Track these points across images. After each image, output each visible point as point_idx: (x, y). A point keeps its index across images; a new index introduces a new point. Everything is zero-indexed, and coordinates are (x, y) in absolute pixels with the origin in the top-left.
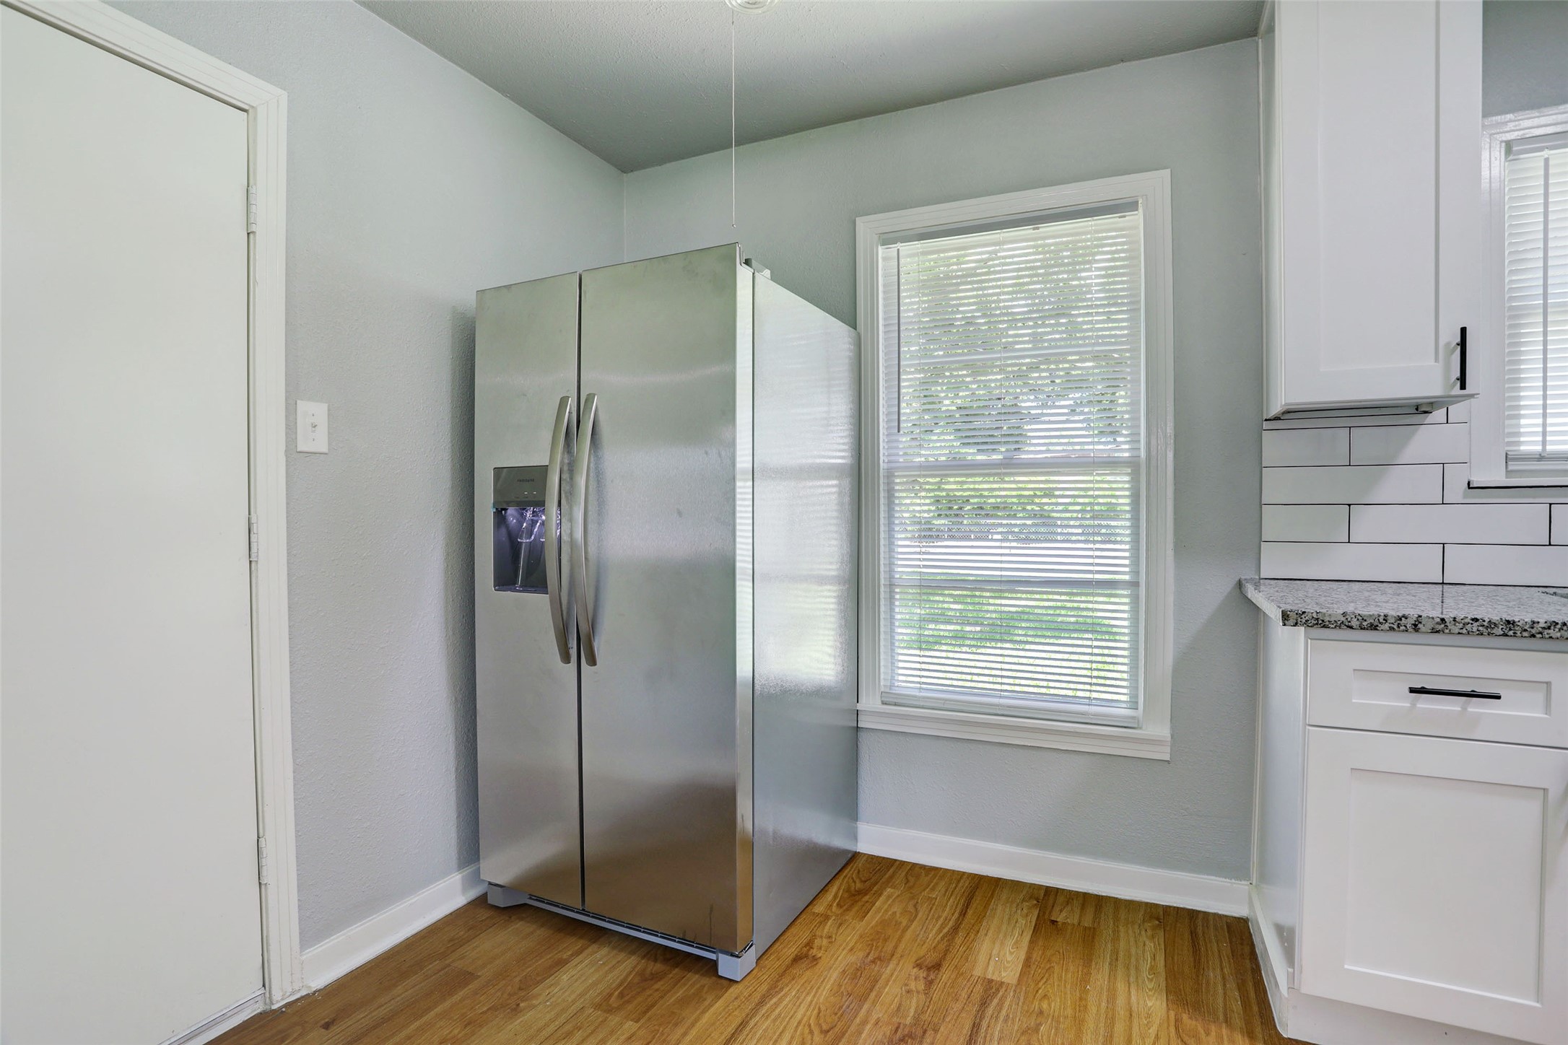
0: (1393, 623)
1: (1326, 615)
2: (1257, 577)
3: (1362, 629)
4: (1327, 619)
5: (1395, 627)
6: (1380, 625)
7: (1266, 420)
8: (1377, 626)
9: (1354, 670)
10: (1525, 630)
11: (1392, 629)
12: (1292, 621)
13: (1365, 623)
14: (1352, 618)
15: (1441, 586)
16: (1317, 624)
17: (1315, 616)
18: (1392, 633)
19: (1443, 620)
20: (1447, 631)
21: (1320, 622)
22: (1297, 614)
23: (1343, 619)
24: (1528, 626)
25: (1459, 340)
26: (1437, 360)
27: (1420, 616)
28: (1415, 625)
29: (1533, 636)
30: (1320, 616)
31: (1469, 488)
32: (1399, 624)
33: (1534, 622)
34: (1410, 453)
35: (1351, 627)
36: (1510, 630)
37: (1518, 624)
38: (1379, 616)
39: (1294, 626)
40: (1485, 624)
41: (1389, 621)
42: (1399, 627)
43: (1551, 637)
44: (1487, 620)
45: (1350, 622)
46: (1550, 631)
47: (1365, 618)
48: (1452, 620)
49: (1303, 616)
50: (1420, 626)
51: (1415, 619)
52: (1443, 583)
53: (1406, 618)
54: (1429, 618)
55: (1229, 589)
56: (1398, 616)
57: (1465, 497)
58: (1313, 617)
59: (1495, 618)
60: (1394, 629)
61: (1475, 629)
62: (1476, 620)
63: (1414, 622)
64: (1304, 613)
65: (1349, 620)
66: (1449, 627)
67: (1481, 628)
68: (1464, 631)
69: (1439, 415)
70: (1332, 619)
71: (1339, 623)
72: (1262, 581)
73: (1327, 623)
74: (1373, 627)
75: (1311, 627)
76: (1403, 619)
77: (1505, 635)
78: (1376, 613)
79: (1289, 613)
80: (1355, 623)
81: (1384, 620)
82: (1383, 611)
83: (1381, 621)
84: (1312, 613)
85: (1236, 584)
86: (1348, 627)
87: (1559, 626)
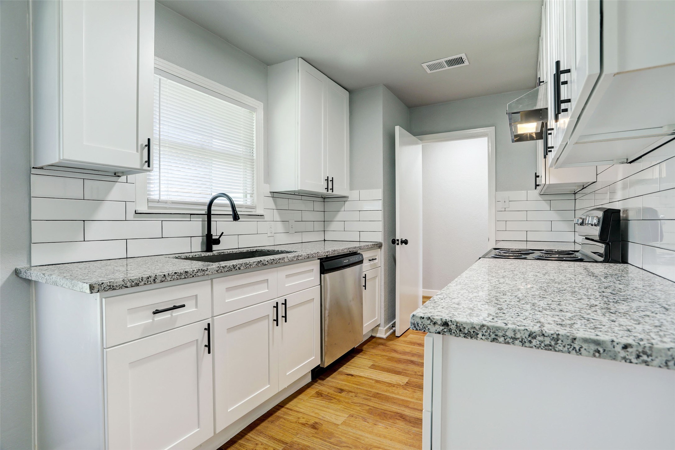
0: (145, 281)
1: (115, 282)
2: (29, 266)
3: (132, 287)
4: (115, 285)
5: (146, 283)
6: (140, 283)
7: (33, 168)
8: (139, 284)
9: (128, 310)
10: (191, 274)
11: (145, 284)
12: (96, 290)
13: (133, 284)
14: (127, 282)
15: (126, 259)
16: (110, 289)
17: (109, 284)
18: (145, 286)
19: (164, 275)
20: (166, 280)
21: (111, 287)
22: (99, 285)
23: (123, 283)
24: (192, 273)
25: (147, 143)
26: (137, 151)
27: (156, 275)
28: (154, 280)
29: (193, 276)
30: (111, 284)
31: (136, 213)
32: (148, 281)
33: (193, 271)
34: (111, 196)
35: (127, 287)
36: (187, 275)
37: (189, 272)
38: (139, 278)
39: (97, 292)
40: (179, 274)
41: (143, 280)
42: (148, 282)
43: (198, 276)
44: (179, 272)
45: (126, 284)
46: (198, 273)
47: (133, 281)
48: (168, 275)
49: (102, 286)
50: (156, 280)
51: (154, 277)
52: (127, 258)
53: (151, 277)
54: (160, 275)
55: (7, 276)
56: (147, 277)
57: (134, 217)
58: (108, 285)
59: (182, 271)
60: (146, 284)
61: (176, 277)
62: (176, 273)
63: (154, 279)
64: (102, 283)
65: (126, 283)
66: (167, 278)
67: (177, 277)
68: (172, 279)
69: (123, 178)
70: (118, 284)
71: (121, 285)
72: (32, 268)
73: (115, 287)
74: (137, 285)
75: (107, 291)
76: (149, 278)
77: (185, 278)
78: (138, 277)
79: (94, 285)
80: (129, 284)
81: (142, 280)
82: (140, 276)
83: (140, 280)
84: (107, 283)
85: (13, 272)
86: (125, 287)
87: (200, 271)
